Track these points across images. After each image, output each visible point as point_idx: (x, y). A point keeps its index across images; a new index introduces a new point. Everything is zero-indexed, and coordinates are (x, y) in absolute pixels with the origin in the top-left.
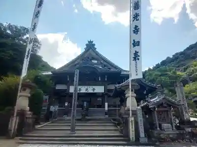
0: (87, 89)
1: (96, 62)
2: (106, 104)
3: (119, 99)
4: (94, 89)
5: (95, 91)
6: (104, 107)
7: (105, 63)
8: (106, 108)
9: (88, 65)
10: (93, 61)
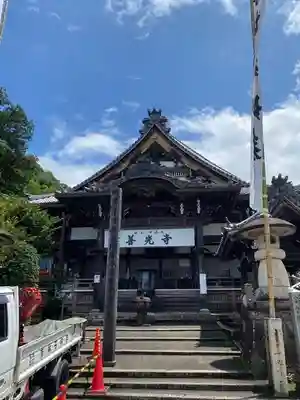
0: (149, 239)
1: (170, 164)
2: (203, 278)
3: (237, 263)
4: (167, 238)
5: (171, 244)
6: (198, 286)
7: (195, 168)
8: (203, 289)
9: (147, 174)
10: (163, 163)
